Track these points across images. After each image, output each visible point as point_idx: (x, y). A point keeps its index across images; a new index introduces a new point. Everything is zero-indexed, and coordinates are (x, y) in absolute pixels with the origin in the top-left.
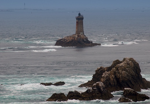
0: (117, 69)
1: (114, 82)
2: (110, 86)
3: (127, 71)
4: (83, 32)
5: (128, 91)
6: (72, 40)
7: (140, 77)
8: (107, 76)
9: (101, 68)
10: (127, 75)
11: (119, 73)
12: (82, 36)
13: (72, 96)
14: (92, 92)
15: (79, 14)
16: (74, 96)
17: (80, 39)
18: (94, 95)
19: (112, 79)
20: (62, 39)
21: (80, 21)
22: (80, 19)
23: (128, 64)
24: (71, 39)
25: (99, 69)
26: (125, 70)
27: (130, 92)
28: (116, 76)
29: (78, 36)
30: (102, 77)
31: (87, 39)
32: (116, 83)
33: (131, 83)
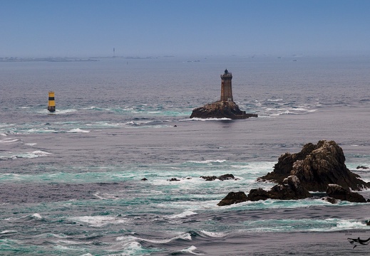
0: (314, 157)
1: (310, 175)
2: (304, 181)
3: (327, 159)
4: (232, 97)
5: (334, 188)
6: (216, 109)
7: (344, 168)
8: (299, 167)
9: (287, 155)
10: (328, 165)
11: (317, 162)
12: (230, 103)
13: (255, 196)
14: (283, 189)
15: (226, 71)
16: (258, 195)
17: (227, 108)
18: (285, 193)
19: (307, 172)
20: (201, 108)
21: (227, 81)
22: (227, 79)
23: (328, 149)
24: (213, 108)
25: (284, 156)
26: (324, 157)
27: (337, 190)
28: (312, 167)
29: (225, 103)
30: (292, 169)
31: (237, 107)
32: (312, 177)
33: (333, 176)
